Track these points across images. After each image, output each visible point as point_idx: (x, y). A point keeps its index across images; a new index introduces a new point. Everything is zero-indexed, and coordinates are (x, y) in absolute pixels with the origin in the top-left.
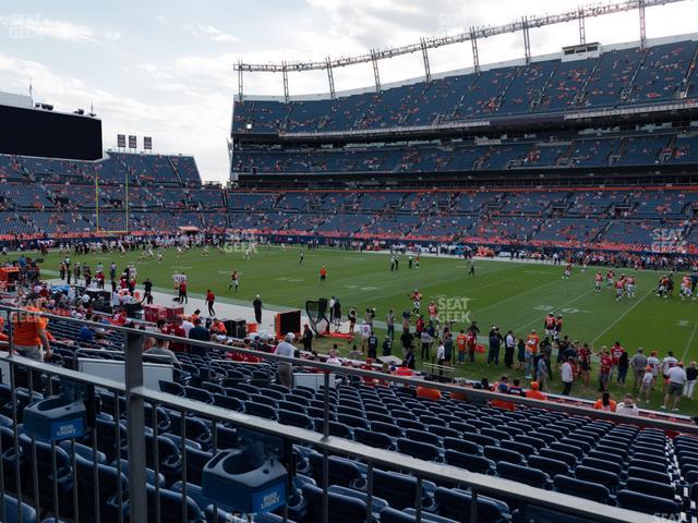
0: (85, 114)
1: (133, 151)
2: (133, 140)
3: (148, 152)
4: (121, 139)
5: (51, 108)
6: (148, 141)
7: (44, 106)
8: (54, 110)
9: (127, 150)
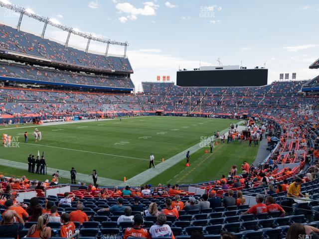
0: (259, 68)
1: (287, 80)
2: (287, 75)
3: (294, 80)
4: (282, 76)
5: (246, 68)
6: (294, 75)
7: (243, 68)
8: (247, 68)
9: (284, 80)
